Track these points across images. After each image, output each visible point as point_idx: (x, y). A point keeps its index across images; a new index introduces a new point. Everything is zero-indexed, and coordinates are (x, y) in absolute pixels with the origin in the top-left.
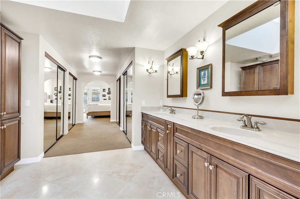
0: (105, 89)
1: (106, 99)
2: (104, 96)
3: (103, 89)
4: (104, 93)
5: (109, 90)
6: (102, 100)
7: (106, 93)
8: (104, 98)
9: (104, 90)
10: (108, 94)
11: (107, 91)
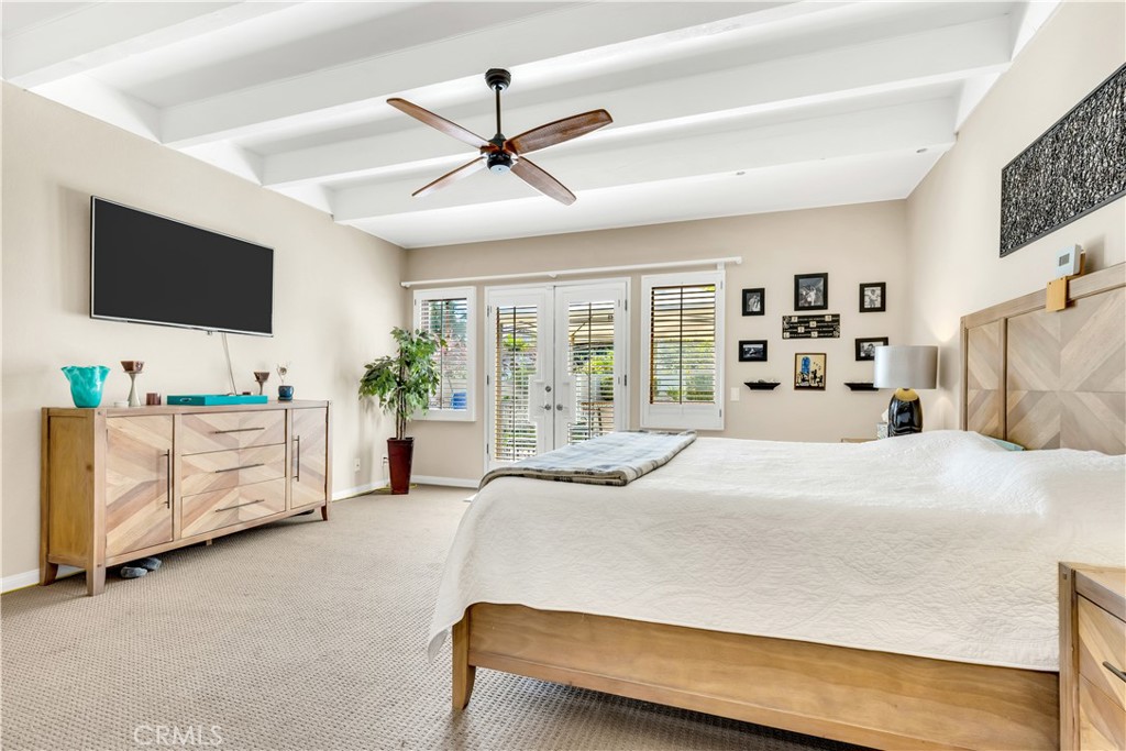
0: (761, 292)
1: (771, 386)
2: (754, 352)
3: (746, 293)
4: (753, 329)
5: (797, 296)
6: (738, 393)
7: (768, 327)
8: (756, 371)
9: (753, 302)
10: (795, 335)
11: (781, 303)
